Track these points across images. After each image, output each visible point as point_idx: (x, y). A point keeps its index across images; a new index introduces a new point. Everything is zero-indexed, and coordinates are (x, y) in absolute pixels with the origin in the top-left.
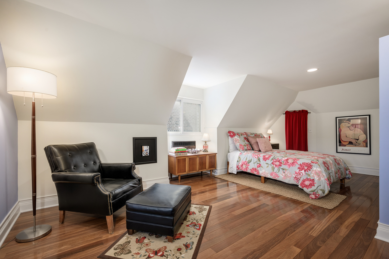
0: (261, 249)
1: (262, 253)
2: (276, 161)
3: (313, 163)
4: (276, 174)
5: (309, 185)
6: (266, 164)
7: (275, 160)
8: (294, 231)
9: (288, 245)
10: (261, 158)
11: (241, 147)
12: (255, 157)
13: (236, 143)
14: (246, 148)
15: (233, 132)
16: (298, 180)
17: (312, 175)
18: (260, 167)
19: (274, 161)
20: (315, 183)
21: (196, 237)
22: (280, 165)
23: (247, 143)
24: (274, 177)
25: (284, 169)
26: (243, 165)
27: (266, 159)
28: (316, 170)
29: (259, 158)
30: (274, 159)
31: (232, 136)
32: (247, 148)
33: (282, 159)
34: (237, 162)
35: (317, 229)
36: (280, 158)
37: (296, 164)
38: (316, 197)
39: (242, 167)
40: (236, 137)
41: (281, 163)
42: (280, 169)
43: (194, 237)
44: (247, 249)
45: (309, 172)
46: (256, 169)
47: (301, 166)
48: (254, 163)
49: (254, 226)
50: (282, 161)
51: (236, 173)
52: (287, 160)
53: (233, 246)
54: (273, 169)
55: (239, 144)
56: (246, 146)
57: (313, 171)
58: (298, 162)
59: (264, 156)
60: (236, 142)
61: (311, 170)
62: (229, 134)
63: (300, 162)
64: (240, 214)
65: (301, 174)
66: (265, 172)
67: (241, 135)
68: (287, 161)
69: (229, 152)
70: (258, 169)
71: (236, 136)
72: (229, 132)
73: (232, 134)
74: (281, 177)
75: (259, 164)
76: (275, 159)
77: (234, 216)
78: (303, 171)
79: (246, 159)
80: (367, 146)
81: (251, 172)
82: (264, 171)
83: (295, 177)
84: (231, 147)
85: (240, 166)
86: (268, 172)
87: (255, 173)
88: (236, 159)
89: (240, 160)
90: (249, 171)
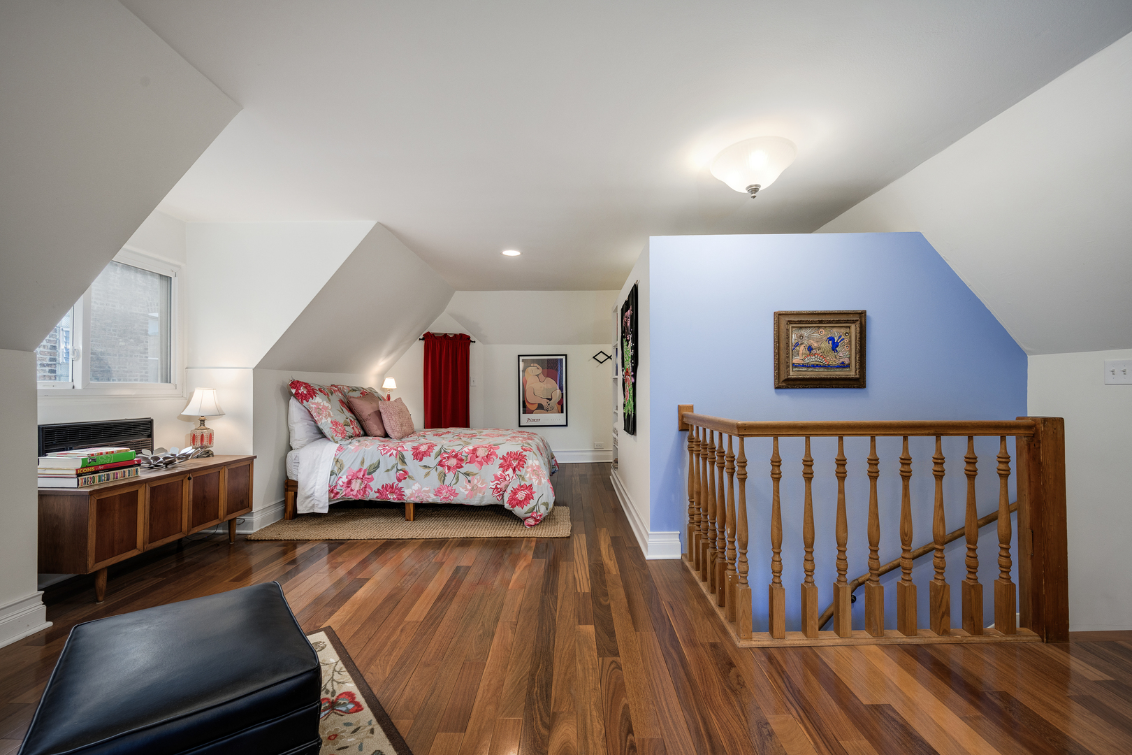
0: (539, 663)
1: (546, 669)
2: (448, 458)
3: (525, 450)
4: (450, 488)
5: (525, 499)
6: (421, 468)
7: (446, 455)
8: (556, 597)
9: (570, 628)
10: (409, 455)
11: (338, 430)
12: (389, 454)
13: (321, 419)
14: (350, 430)
15: (307, 386)
16: (501, 492)
17: (528, 476)
18: (405, 478)
19: (445, 458)
20: (535, 492)
21: (372, 731)
22: (459, 465)
23: (349, 414)
24: (444, 498)
25: (468, 475)
26: (354, 481)
27: (423, 455)
28: (532, 465)
29: (403, 456)
30: (443, 452)
31: (301, 398)
32: (353, 430)
33: (462, 449)
34: (331, 475)
35: (581, 579)
36: (457, 449)
37: (495, 458)
38: (536, 520)
39: (349, 489)
40: (318, 400)
41: (462, 460)
42: (460, 475)
43: (368, 737)
44: (516, 681)
45: (523, 472)
46: (392, 487)
47: (506, 461)
48: (388, 470)
49: (483, 625)
50: (464, 454)
51: (326, 511)
52: (475, 450)
53: (484, 692)
54: (443, 477)
55: (329, 420)
56: (349, 426)
57: (528, 467)
58: (497, 452)
59: (415, 449)
60: (319, 414)
61: (525, 466)
62: (294, 391)
63: (502, 451)
64: (429, 613)
65: (508, 478)
66: (419, 491)
67: (330, 395)
68: (474, 454)
69: (291, 449)
70: (400, 485)
71: (317, 395)
72: (295, 384)
73: (303, 390)
74: (463, 494)
75: (401, 472)
76: (445, 452)
77: (418, 624)
78: (511, 470)
79: (362, 463)
80: (562, 412)
81: (377, 497)
82: (416, 487)
83: (494, 487)
84: (300, 430)
85: (342, 486)
86: (428, 489)
87: (392, 498)
88: (326, 466)
89: (340, 469)
90: (372, 496)
